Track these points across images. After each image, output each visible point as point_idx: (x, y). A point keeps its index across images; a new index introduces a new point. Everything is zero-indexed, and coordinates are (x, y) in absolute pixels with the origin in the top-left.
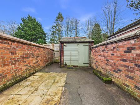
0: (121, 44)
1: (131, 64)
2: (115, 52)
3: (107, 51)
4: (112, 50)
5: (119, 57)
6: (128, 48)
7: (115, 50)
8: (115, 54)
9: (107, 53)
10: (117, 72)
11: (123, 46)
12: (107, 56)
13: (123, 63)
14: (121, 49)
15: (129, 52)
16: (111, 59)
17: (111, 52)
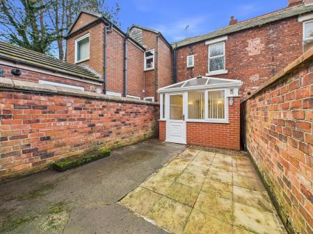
0: (111, 104)
1: (119, 123)
2: (105, 112)
3: (92, 109)
4: (100, 109)
5: (110, 118)
6: (117, 110)
7: (105, 110)
8: (106, 115)
9: (91, 113)
10: (108, 136)
11: (114, 107)
12: (91, 119)
13: (114, 123)
14: (112, 109)
15: (118, 113)
16: (99, 122)
17: (100, 112)
